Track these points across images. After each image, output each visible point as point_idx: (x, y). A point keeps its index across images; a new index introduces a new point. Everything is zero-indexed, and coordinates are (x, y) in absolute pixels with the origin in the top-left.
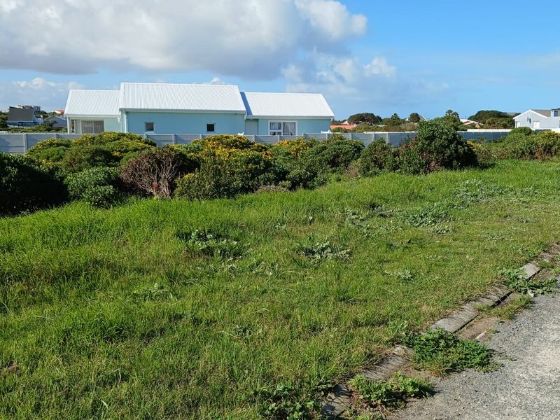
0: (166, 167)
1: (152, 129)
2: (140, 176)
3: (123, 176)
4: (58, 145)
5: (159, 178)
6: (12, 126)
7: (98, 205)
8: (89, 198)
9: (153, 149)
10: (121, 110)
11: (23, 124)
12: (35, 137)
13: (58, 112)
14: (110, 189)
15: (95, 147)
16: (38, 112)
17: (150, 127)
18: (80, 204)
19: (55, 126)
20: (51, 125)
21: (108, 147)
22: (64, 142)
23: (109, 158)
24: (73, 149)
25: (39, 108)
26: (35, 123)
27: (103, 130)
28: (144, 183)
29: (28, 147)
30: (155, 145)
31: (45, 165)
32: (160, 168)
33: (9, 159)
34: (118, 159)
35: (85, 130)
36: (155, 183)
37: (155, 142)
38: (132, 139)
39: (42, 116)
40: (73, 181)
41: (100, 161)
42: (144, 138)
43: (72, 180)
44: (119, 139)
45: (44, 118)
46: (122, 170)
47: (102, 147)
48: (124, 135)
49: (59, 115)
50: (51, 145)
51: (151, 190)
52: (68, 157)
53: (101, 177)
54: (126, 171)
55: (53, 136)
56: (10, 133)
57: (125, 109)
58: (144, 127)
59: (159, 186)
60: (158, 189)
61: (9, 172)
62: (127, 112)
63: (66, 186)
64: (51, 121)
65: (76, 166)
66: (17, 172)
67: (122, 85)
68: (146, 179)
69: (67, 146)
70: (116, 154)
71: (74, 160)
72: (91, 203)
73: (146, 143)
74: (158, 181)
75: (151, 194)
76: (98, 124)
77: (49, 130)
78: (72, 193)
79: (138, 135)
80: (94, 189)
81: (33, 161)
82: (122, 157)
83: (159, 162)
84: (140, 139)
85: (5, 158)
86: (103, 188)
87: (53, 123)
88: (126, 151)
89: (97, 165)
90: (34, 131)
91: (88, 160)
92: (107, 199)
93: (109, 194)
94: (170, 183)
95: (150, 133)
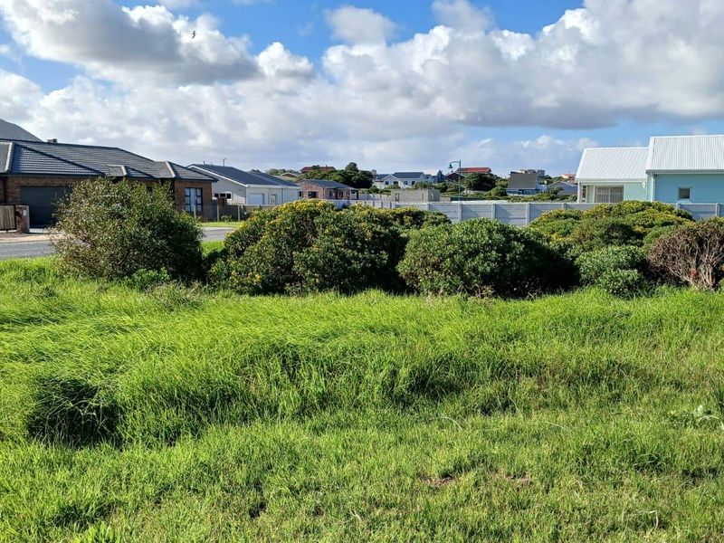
0: (710, 249)
1: (687, 197)
2: (674, 259)
3: (651, 257)
4: (566, 217)
5: (699, 262)
6: (511, 195)
7: (618, 293)
8: (606, 284)
9: (689, 223)
10: (648, 172)
11: (523, 192)
12: (539, 208)
13: (565, 177)
14: (634, 274)
15: (611, 220)
16: (541, 176)
17: (685, 194)
18: (593, 291)
19: (560, 193)
20: (556, 193)
21: (628, 220)
22: (573, 214)
23: (629, 234)
24: (584, 222)
25: (543, 172)
26: (537, 190)
27: (621, 198)
28: (677, 268)
29: (531, 218)
30: (690, 218)
31: (555, 242)
32: (702, 250)
33: (515, 233)
34: (640, 236)
35: (600, 198)
36: (693, 269)
37: (691, 214)
38: (660, 210)
39: (546, 182)
40: (587, 261)
41: (616, 238)
42: (676, 209)
43: (585, 260)
44: (642, 210)
45: (548, 184)
46: (650, 250)
47: (621, 219)
48: (650, 205)
49: (566, 180)
50: (558, 217)
51: (685, 278)
52: (576, 232)
53: (623, 258)
54: (655, 251)
55: (559, 206)
56: (511, 203)
57: (654, 171)
58: (677, 194)
59: (698, 274)
60: (697, 277)
61: (514, 247)
62: (655, 175)
63: (577, 268)
64: (555, 188)
65: (587, 242)
66: (524, 248)
67: (652, 139)
68: (680, 263)
69: (577, 218)
70: (638, 229)
71: (584, 235)
72: (608, 290)
73: (679, 215)
74: (697, 266)
75: (687, 283)
76: (617, 191)
77: (553, 199)
78: (584, 276)
79: (669, 205)
80: (613, 273)
81: (540, 236)
82: (645, 234)
83: (701, 241)
84: (671, 209)
85: (511, 232)
86: (626, 273)
87: (558, 190)
88: (651, 226)
89: (612, 243)
90: (535, 200)
91: (601, 236)
92: (630, 287)
93: (633, 280)
94: (714, 270)
95: (685, 202)
